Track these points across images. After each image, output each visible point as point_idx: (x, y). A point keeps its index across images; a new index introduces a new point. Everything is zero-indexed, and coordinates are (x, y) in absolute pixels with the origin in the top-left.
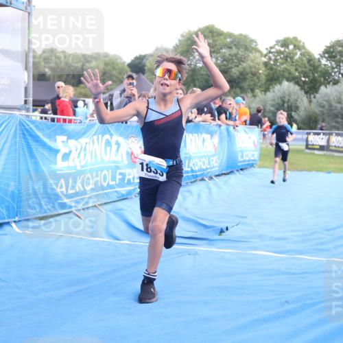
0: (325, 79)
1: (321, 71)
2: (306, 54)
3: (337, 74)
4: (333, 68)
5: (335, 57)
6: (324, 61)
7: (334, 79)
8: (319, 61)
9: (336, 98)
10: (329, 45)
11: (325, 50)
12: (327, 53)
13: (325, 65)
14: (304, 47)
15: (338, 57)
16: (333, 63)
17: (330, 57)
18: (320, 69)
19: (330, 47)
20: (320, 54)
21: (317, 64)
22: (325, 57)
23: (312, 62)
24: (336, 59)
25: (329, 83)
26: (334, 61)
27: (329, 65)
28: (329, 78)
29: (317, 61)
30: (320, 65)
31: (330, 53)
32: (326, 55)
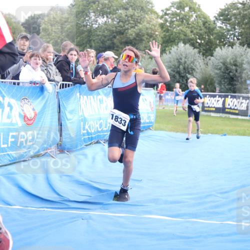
0: (220, 42)
1: (216, 34)
2: (202, 16)
3: (232, 36)
4: (229, 31)
5: (230, 20)
6: (219, 24)
7: (230, 42)
8: (215, 23)
9: (232, 61)
10: (224, 8)
11: (220, 12)
12: (222, 16)
13: (220, 27)
14: (199, 10)
15: (233, 20)
16: (228, 25)
17: (225, 20)
18: (215, 31)
19: (225, 10)
20: (215, 17)
21: (212, 26)
22: (220, 20)
23: (207, 24)
24: (231, 21)
25: (224, 45)
26: (229, 24)
27: (225, 27)
28: (224, 40)
29: (212, 23)
30: (216, 28)
31: (224, 15)
32: (222, 18)
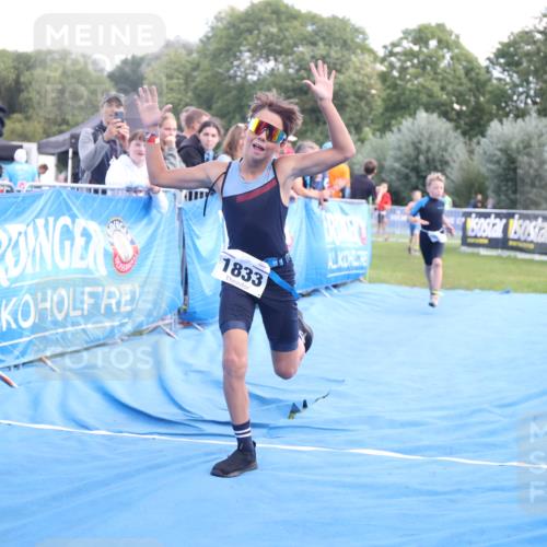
0: (499, 108)
1: (491, 92)
2: (463, 58)
3: (523, 97)
4: (516, 86)
5: (518, 64)
6: (497, 73)
7: (517, 108)
8: (488, 72)
9: (521, 146)
10: (506, 40)
11: (498, 50)
12: (503, 57)
13: (499, 80)
14: (457, 44)
15: (525, 64)
16: (515, 75)
17: (508, 64)
18: (489, 88)
19: (508, 45)
20: (489, 59)
21: (483, 77)
22: (500, 65)
23: (473, 74)
24: (521, 67)
25: (507, 115)
26: (517, 73)
27: (508, 80)
28: (507, 105)
29: (483, 71)
30: (490, 80)
31: (508, 55)
32: (502, 61)
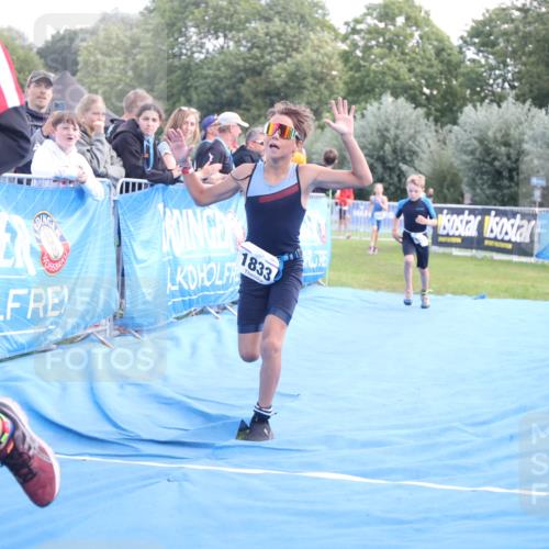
0: (474, 92)
1: (464, 75)
2: (433, 37)
3: (500, 81)
4: (492, 68)
5: (494, 44)
6: (470, 53)
7: (494, 93)
8: (461, 52)
9: (499, 136)
10: (481, 18)
11: (473, 28)
12: (477, 36)
13: (473, 61)
14: (427, 22)
15: (502, 45)
16: (491, 57)
17: (484, 44)
18: (462, 70)
19: (484, 23)
20: (462, 38)
21: (455, 58)
22: (474, 44)
23: (444, 54)
24: (498, 48)
25: (482, 100)
26: (493, 54)
27: (483, 61)
28: (482, 90)
29: (456, 51)
30: (464, 62)
31: (482, 34)
32: (476, 40)
